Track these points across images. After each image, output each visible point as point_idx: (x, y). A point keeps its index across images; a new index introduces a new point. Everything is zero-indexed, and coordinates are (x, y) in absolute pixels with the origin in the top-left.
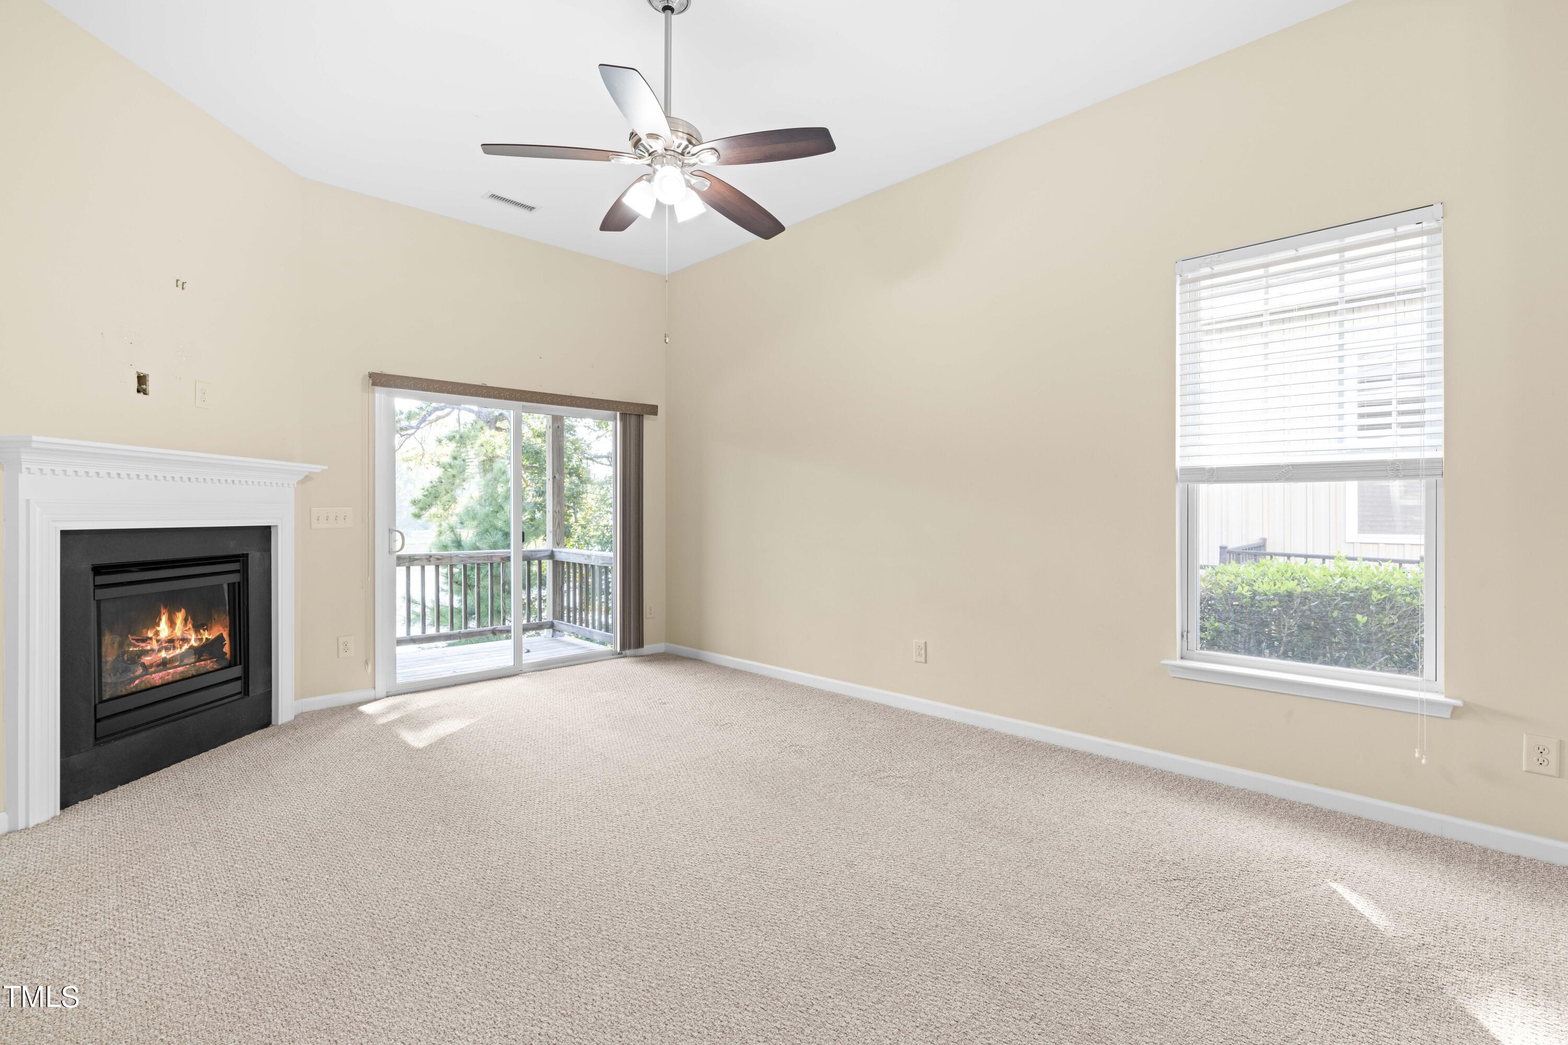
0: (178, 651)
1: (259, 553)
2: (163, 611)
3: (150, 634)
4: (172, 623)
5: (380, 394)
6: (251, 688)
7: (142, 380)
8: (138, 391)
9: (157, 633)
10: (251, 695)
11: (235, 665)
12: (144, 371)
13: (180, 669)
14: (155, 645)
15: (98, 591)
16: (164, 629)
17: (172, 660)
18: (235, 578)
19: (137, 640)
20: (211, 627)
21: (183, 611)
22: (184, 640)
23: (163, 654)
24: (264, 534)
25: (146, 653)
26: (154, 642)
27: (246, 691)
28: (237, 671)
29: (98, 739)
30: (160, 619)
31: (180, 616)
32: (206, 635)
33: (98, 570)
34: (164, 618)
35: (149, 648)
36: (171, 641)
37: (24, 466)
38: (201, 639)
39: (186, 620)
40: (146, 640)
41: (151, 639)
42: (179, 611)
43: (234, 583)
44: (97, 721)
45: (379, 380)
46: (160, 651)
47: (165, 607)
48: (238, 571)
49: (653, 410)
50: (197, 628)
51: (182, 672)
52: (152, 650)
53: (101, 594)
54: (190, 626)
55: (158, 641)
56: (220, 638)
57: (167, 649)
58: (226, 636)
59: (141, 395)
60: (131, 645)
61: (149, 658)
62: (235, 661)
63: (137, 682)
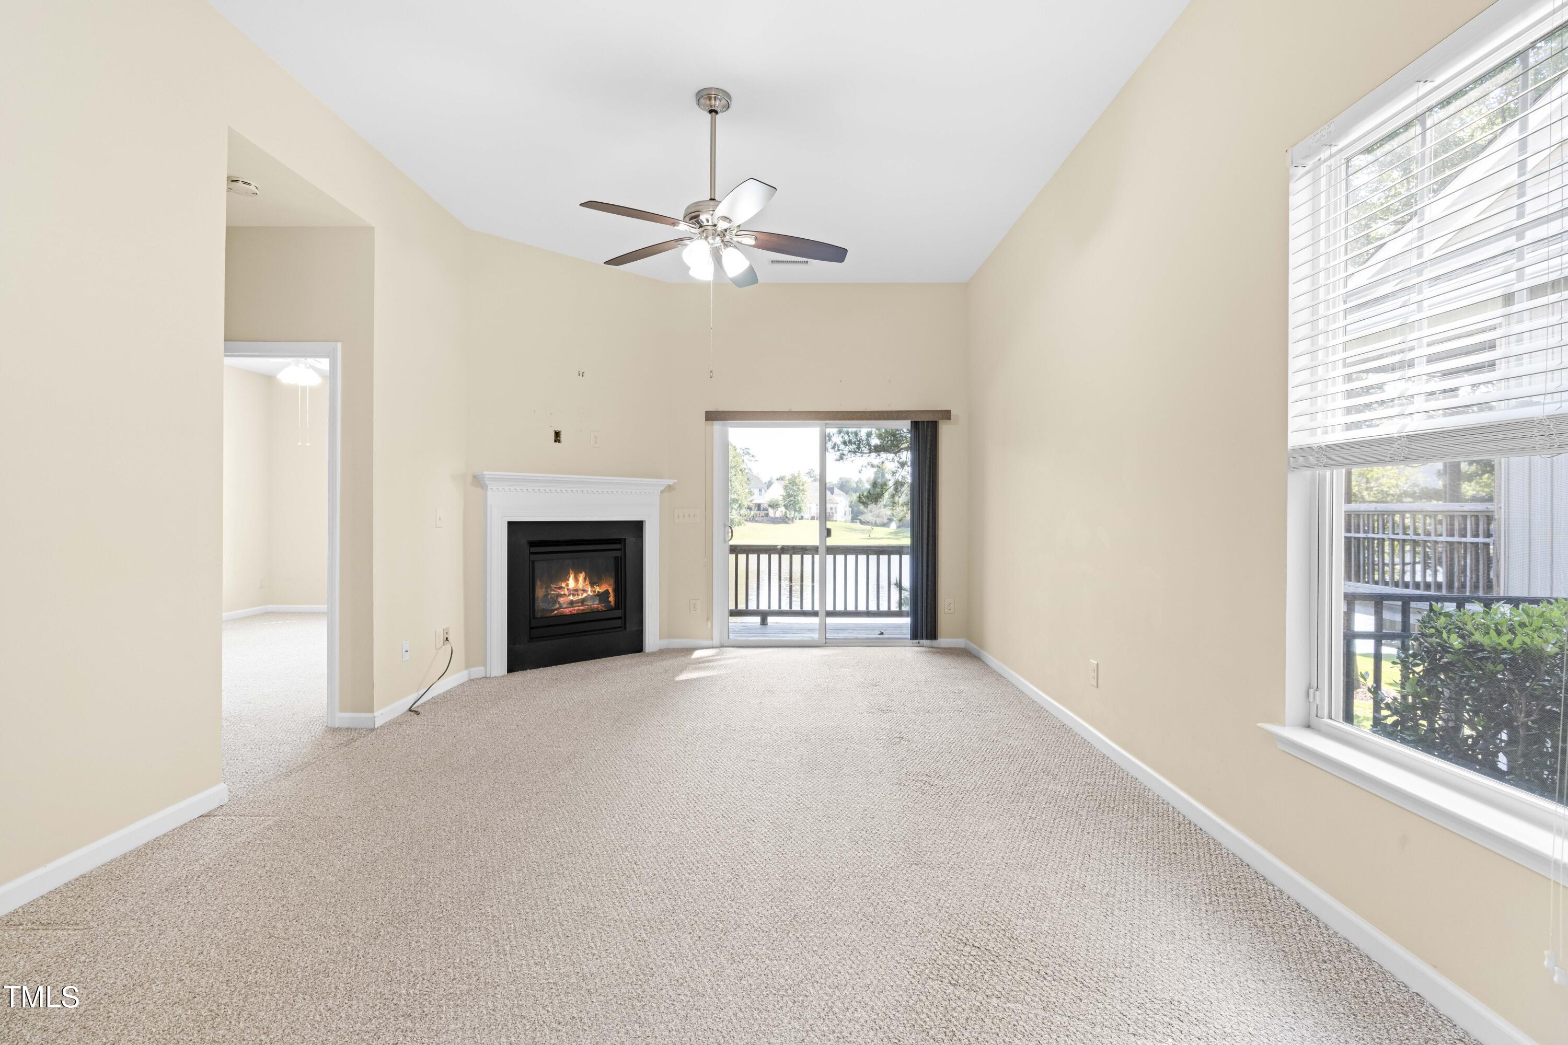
0: (580, 597)
1: (634, 539)
2: (571, 572)
3: (563, 585)
4: (576, 580)
5: (717, 426)
6: (627, 625)
7: (557, 435)
8: (555, 441)
9: (567, 585)
10: (627, 629)
11: (618, 609)
12: (558, 429)
13: (582, 608)
14: (566, 592)
15: (531, 556)
16: (571, 583)
17: (577, 602)
18: (618, 554)
19: (556, 588)
20: (601, 585)
21: (583, 573)
22: (584, 591)
23: (571, 598)
24: (637, 527)
25: (561, 596)
26: (566, 590)
27: (624, 627)
28: (619, 613)
29: (531, 639)
30: (569, 577)
31: (581, 576)
32: (597, 589)
33: (532, 544)
34: (572, 577)
35: (562, 593)
36: (576, 590)
37: (489, 488)
38: (595, 591)
39: (585, 579)
40: (561, 588)
41: (564, 588)
42: (581, 573)
43: (618, 557)
44: (531, 628)
45: (711, 416)
46: (569, 595)
47: (573, 570)
48: (620, 550)
49: (947, 415)
50: (592, 584)
51: (583, 610)
52: (565, 595)
53: (533, 557)
54: (587, 582)
55: (568, 589)
56: (607, 592)
57: (574, 595)
58: (610, 591)
59: (557, 443)
60: (552, 590)
61: (562, 599)
62: (619, 607)
63: (556, 612)
